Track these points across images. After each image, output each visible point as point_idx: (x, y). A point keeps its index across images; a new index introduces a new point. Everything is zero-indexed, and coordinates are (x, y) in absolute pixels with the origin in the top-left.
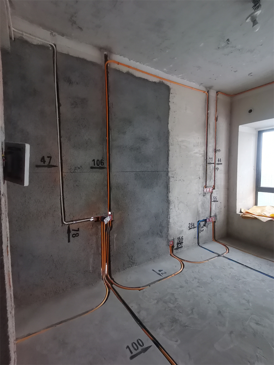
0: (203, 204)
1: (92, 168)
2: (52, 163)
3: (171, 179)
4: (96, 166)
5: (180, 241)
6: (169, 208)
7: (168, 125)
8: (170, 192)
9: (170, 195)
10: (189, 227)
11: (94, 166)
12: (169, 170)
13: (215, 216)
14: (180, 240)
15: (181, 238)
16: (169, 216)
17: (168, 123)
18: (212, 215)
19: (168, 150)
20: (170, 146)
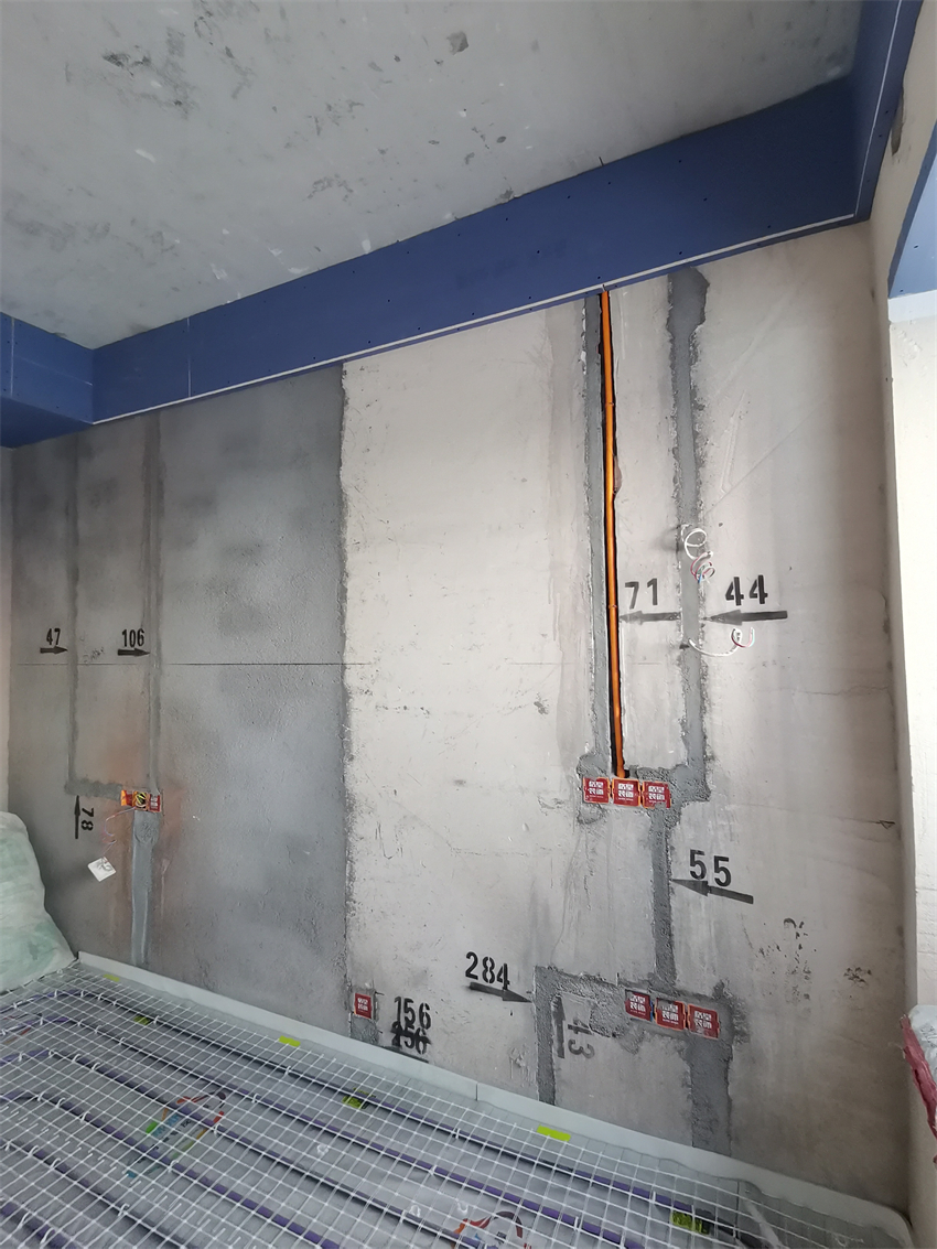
1: (121, 653)
2: (60, 645)
3: (357, 703)
4: (129, 648)
5: (410, 1023)
6: (350, 829)
7: (339, 470)
8: (352, 757)
9: (354, 770)
10: (468, 974)
11: (126, 648)
12: (348, 658)
14: (410, 1016)
15: (415, 1006)
17: (340, 464)
18: (689, 984)
19: (343, 574)
20: (348, 556)
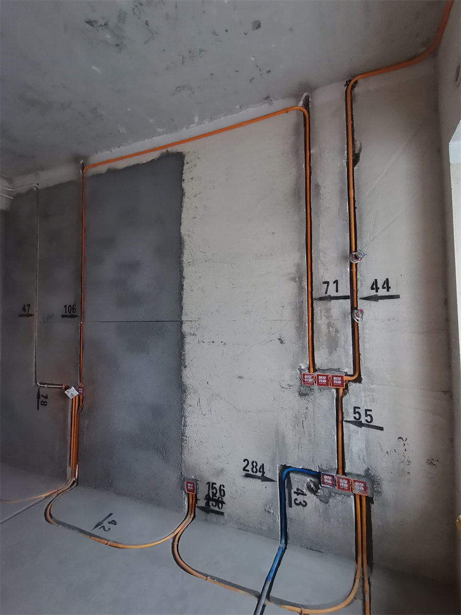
1: (63, 316)
2: (30, 313)
3: (188, 340)
4: (68, 314)
5: (214, 495)
6: (184, 402)
7: (180, 227)
8: (186, 366)
9: (186, 373)
10: (244, 469)
11: (66, 314)
12: (184, 318)
13: (371, 478)
14: (214, 491)
15: (217, 486)
16: (185, 420)
17: (181, 224)
18: (353, 469)
19: (181, 277)
20: (185, 269)
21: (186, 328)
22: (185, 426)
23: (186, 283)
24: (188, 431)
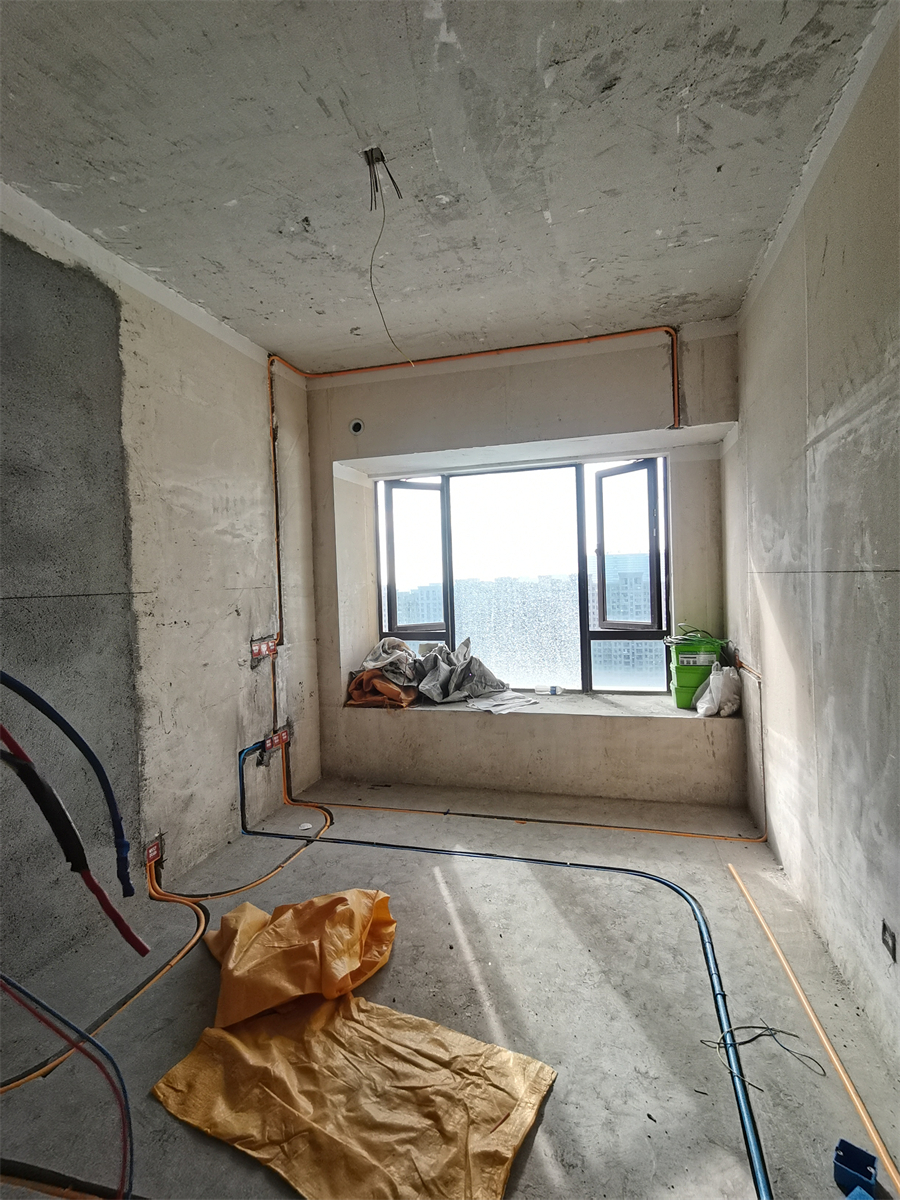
0: (253, 695)
3: (144, 623)
6: (140, 726)
7: (120, 428)
8: (141, 668)
9: (143, 677)
12: (135, 588)
13: (289, 725)
16: (143, 755)
17: (121, 424)
18: (281, 723)
19: (127, 520)
20: (132, 504)
21: (138, 605)
22: (143, 763)
23: (135, 527)
24: (149, 770)
